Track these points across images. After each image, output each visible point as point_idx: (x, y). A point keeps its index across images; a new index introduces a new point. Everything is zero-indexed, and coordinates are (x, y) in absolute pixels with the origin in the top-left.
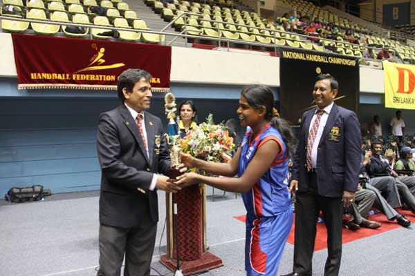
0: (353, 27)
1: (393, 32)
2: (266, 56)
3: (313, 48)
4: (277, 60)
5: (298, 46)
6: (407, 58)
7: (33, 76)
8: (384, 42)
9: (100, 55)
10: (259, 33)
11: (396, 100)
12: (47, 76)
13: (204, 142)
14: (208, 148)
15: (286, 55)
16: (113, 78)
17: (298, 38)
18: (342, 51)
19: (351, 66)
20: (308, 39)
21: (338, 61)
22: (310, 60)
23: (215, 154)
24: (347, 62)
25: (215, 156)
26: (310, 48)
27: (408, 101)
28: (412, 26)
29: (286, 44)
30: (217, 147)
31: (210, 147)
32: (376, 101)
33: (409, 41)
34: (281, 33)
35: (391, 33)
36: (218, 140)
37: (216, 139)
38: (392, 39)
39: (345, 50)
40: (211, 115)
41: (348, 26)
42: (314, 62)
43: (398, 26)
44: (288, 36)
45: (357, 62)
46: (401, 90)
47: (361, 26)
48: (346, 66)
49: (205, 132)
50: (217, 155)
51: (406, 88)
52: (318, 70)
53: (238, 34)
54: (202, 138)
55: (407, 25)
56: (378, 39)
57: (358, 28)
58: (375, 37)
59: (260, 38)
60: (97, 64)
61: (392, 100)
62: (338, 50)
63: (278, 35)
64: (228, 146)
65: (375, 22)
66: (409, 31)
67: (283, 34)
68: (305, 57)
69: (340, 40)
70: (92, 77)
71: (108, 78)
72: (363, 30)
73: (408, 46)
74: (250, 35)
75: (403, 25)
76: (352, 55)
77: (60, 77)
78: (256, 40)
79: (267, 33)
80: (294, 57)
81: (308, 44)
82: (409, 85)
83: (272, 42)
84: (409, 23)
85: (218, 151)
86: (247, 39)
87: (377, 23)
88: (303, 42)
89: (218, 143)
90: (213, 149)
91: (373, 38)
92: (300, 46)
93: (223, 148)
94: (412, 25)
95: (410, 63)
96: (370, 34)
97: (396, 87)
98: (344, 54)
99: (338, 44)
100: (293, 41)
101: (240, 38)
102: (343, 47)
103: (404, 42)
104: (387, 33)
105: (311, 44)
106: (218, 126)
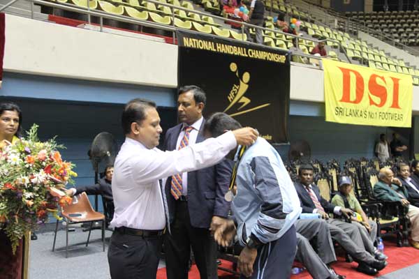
0: (289, 10)
1: (343, 20)
2: (158, 42)
3: (231, 36)
4: (173, 50)
5: (210, 31)
6: (356, 55)
8: (329, 33)
10: (155, 9)
11: (339, 111)
13: (18, 170)
14: (24, 179)
15: (188, 43)
17: (211, 20)
18: (270, 43)
19: (279, 64)
20: (226, 22)
21: (262, 55)
22: (221, 51)
23: (36, 188)
24: (273, 57)
25: (37, 192)
26: (226, 36)
27: (355, 113)
28: (367, 15)
29: (193, 28)
30: (41, 177)
31: (27, 179)
32: (313, 113)
33: (361, 34)
34: (187, 12)
35: (339, 22)
36: (43, 167)
37: (39, 166)
38: (340, 29)
39: (275, 40)
40: (35, 127)
41: (283, 9)
42: (228, 55)
43: (349, 13)
44: (197, 17)
45: (287, 57)
46: (346, 98)
47: (301, 10)
48: (273, 63)
49: (21, 153)
50: (40, 190)
51: (353, 96)
52: (233, 67)
53: (123, 7)
54: (13, 163)
55: (360, 13)
56: (322, 28)
57: (296, 13)
58: (318, 25)
59: (156, 17)
61: (334, 112)
62: (265, 41)
63: (182, 14)
64: (62, 177)
65: (320, 6)
66: (363, 21)
67: (190, 14)
68: (216, 48)
69: (270, 27)
72: (302, 14)
73: (360, 40)
74: (141, 10)
75: (355, 13)
76: (285, 48)
78: (150, 19)
79: (167, 10)
80: (198, 46)
81: (224, 30)
82: (357, 92)
83: (172, 24)
84: (363, 11)
85: (43, 184)
86: (135, 16)
87: (322, 7)
88: (218, 27)
89: (42, 171)
90: (33, 181)
91: (315, 27)
92: (213, 32)
93: (51, 180)
94: (366, 12)
95: (361, 63)
96: (312, 22)
97: (340, 95)
98: (273, 46)
99: (266, 32)
100: (203, 24)
101: (125, 13)
102: (273, 36)
103: (354, 34)
104: (334, 21)
105: (228, 30)
106: (47, 144)
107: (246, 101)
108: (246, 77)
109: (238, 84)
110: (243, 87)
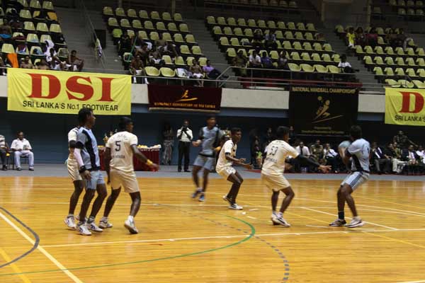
4: (287, 93)
7: (155, 104)
9: (186, 94)
12: (161, 104)
15: (294, 89)
16: (191, 105)
19: (351, 94)
21: (338, 91)
22: (313, 91)
24: (346, 91)
32: (378, 119)
45: (357, 90)
48: (344, 94)
52: (320, 98)
60: (184, 98)
61: (393, 118)
68: (310, 89)
70: (182, 105)
71: (190, 105)
77: (167, 104)
80: (300, 91)
107: (328, 114)
108: (328, 102)
109: (322, 106)
110: (326, 108)
